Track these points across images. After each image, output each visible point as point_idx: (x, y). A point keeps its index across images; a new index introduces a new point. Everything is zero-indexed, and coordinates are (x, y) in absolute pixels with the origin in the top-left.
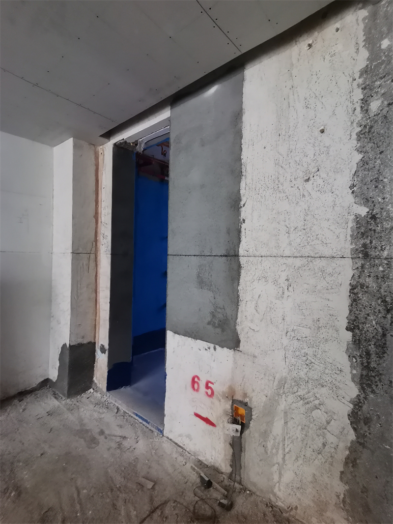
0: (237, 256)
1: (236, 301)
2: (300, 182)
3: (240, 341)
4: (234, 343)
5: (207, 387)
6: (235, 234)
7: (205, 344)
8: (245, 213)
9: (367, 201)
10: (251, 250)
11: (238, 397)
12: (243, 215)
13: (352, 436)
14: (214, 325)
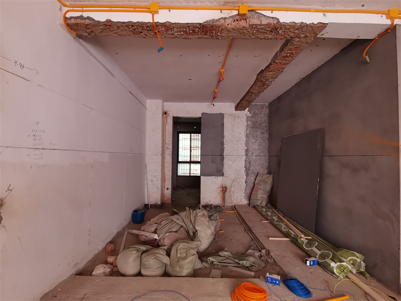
0: (223, 155)
1: (223, 165)
2: (236, 142)
3: (224, 174)
6: (223, 151)
7: (215, 177)
8: (225, 146)
10: (226, 154)
11: (224, 186)
13: (245, 185)
14: (217, 172)
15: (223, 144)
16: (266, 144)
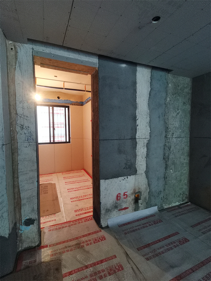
0: (135, 139)
1: (135, 156)
4: (135, 172)
5: (124, 195)
6: (135, 130)
7: (123, 178)
10: (140, 137)
11: (137, 191)
12: (137, 123)
14: (127, 169)
15: (134, 118)
16: (187, 121)
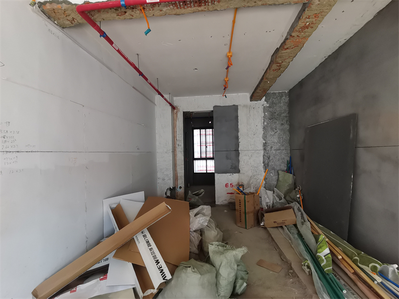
0: (238, 150)
1: (238, 161)
2: (253, 135)
3: (240, 171)
4: (239, 172)
5: (231, 185)
6: (238, 145)
7: (230, 174)
8: (240, 140)
9: (265, 140)
10: (242, 149)
11: (240, 184)
13: (265, 182)
14: (232, 169)
15: (237, 138)
